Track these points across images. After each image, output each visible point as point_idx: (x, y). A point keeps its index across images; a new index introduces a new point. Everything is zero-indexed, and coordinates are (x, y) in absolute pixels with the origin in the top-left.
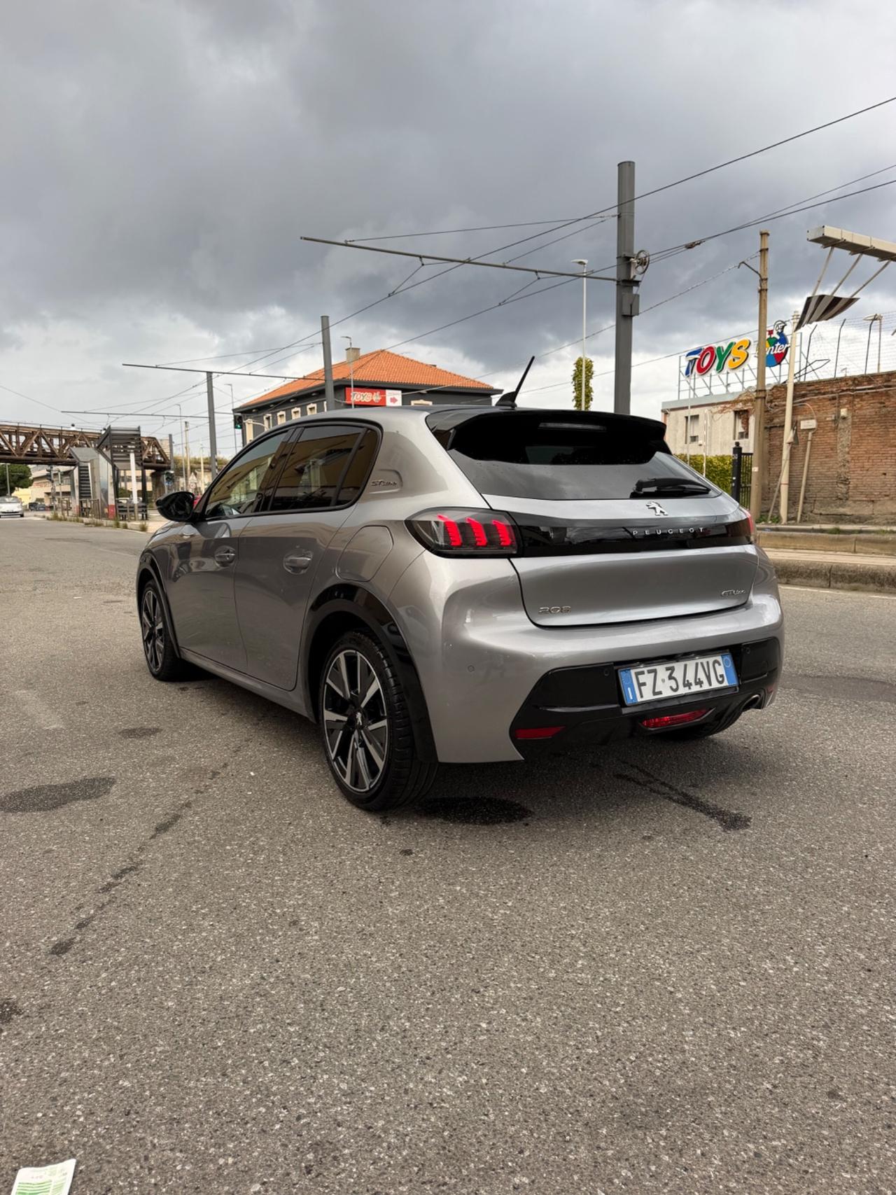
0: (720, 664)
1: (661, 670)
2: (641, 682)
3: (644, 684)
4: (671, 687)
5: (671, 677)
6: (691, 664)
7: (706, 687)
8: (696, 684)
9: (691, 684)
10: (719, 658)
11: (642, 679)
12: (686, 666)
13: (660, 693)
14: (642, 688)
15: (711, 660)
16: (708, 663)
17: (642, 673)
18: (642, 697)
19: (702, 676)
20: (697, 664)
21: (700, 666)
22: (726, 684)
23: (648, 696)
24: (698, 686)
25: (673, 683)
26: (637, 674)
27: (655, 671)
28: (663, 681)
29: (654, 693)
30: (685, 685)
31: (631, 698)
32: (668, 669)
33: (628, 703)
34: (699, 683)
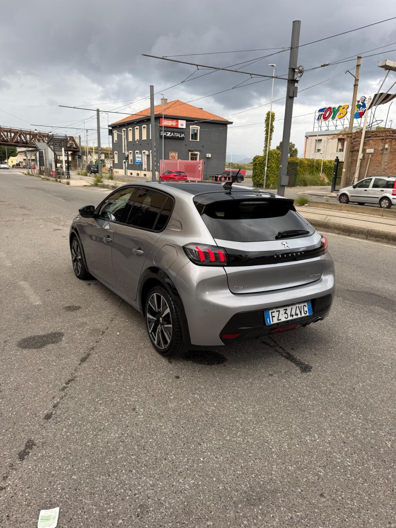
0: (306, 306)
1: (282, 311)
3: (274, 316)
5: (285, 313)
6: (294, 307)
7: (299, 316)
9: (293, 315)
10: (306, 304)
12: (292, 308)
13: (280, 320)
14: (273, 318)
16: (301, 306)
17: (274, 312)
19: (298, 312)
25: (286, 316)
26: (272, 313)
27: (279, 311)
28: (282, 315)
29: (278, 320)
30: (291, 316)
31: (269, 322)
32: (284, 310)
33: (267, 325)
34: (297, 315)
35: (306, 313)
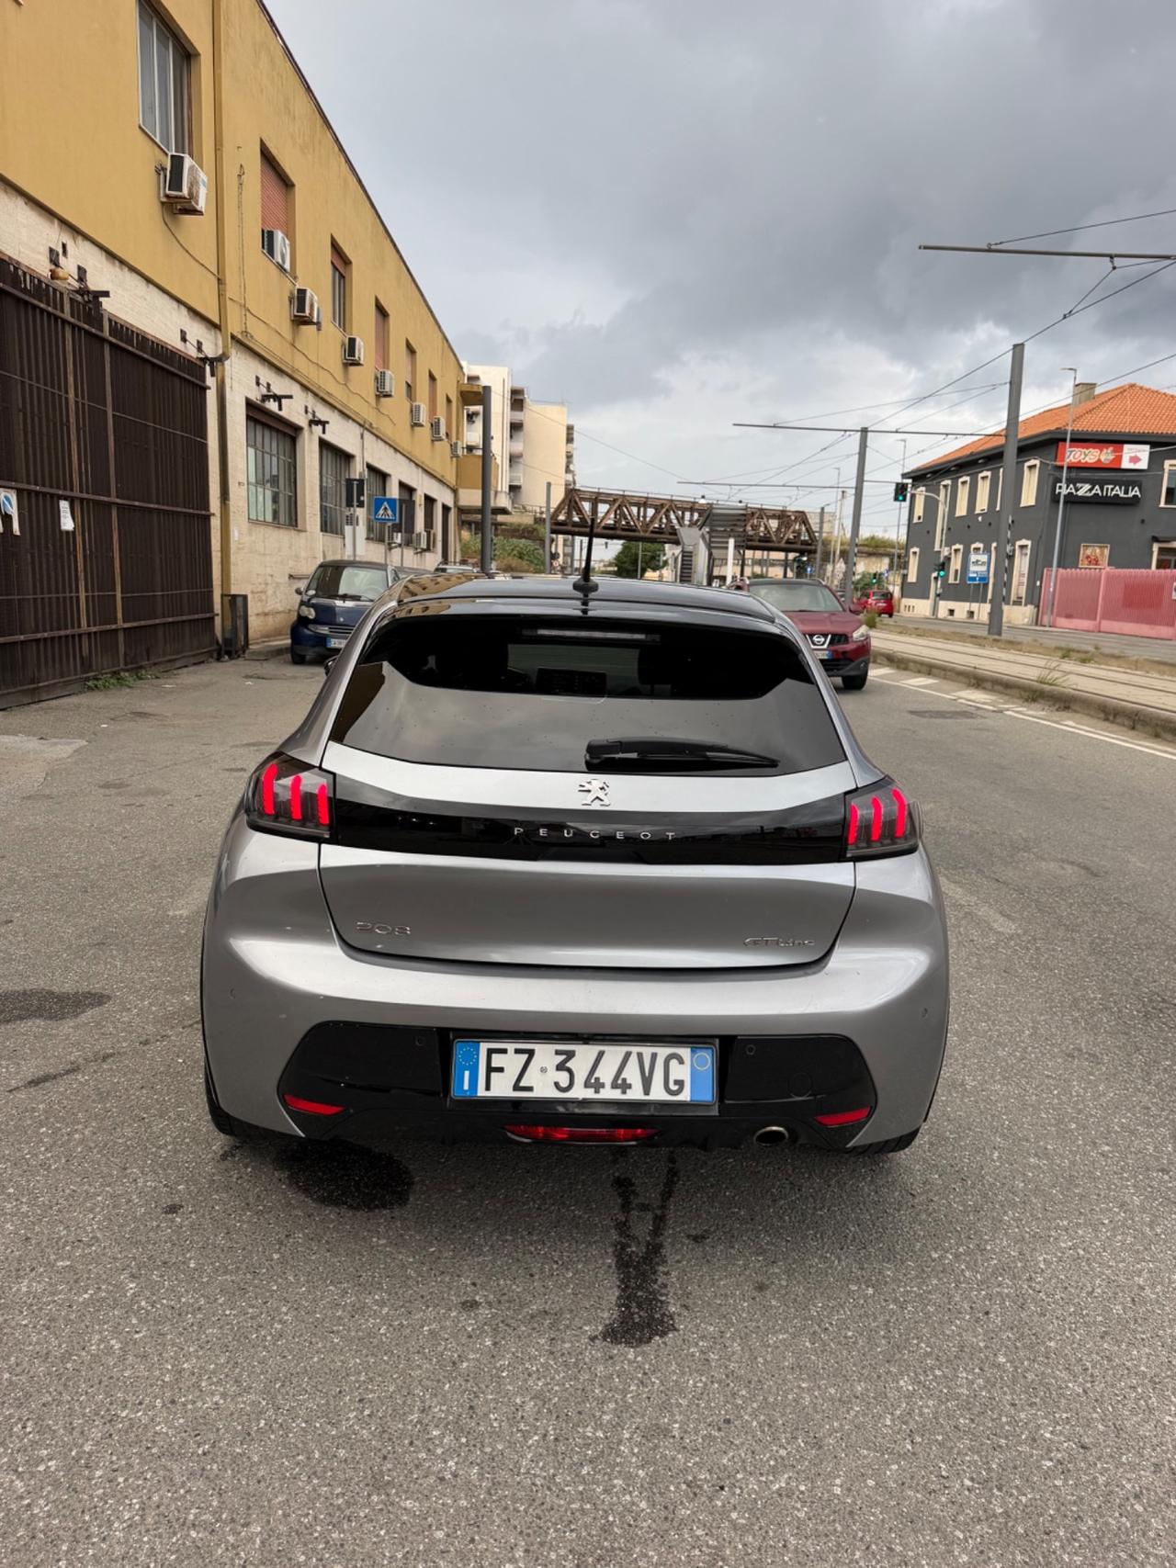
0: (681, 1062)
1: (546, 1054)
2: (493, 1065)
3: (500, 1070)
4: (557, 1084)
5: (560, 1067)
6: (614, 1054)
7: (636, 1094)
8: (614, 1086)
9: (603, 1086)
10: (685, 1052)
11: (497, 1060)
12: (601, 1054)
13: (530, 1089)
14: (494, 1075)
15: (663, 1052)
16: (654, 1056)
17: (504, 1051)
18: (488, 1088)
19: (632, 1074)
20: (628, 1055)
21: (634, 1059)
22: (685, 1096)
23: (502, 1088)
24: (619, 1091)
25: (563, 1078)
26: (490, 1052)
27: (531, 1053)
28: (543, 1070)
29: (517, 1087)
30: (587, 1085)
31: (466, 1087)
32: (558, 1053)
33: (455, 1093)
34: (625, 1086)
35: (673, 1087)
